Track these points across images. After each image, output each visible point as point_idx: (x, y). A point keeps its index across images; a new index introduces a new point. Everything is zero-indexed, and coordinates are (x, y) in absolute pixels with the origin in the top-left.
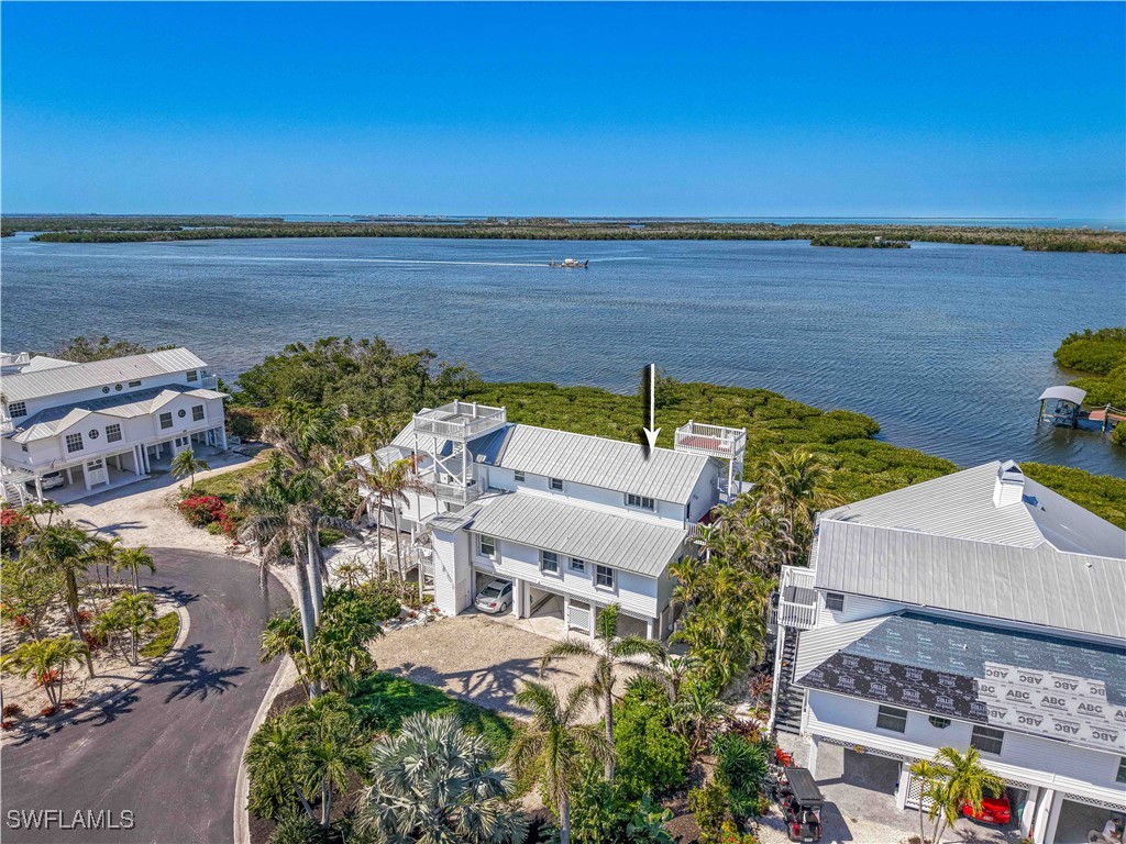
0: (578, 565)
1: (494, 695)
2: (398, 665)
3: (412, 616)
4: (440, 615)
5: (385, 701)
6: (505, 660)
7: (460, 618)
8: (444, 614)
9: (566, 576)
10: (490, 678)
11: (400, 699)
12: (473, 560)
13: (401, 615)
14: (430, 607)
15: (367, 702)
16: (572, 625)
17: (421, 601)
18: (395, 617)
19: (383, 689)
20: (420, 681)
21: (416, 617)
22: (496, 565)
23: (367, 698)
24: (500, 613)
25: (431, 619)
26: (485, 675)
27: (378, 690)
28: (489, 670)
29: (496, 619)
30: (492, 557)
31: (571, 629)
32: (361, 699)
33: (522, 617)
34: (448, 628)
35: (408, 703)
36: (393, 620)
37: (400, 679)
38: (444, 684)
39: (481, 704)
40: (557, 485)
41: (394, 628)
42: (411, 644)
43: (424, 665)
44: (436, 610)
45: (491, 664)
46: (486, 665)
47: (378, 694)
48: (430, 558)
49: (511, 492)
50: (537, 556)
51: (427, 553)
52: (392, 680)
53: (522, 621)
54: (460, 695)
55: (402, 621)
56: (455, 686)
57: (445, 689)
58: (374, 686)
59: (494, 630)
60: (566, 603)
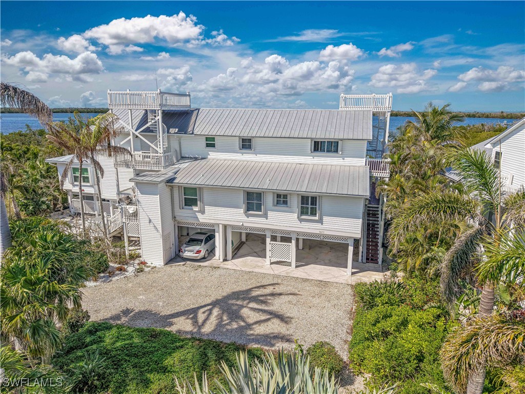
0: (282, 199)
1: (229, 327)
2: (114, 312)
3: (120, 269)
4: (148, 267)
5: (105, 353)
6: (225, 294)
7: (168, 268)
8: (153, 265)
9: (270, 213)
10: (216, 312)
11: (123, 348)
12: (176, 214)
13: (109, 270)
14: (137, 261)
15: (80, 359)
16: (274, 260)
17: (128, 257)
18: (103, 272)
19: (101, 340)
20: (143, 324)
21: (125, 270)
22: (199, 215)
23: (79, 353)
24: (204, 259)
25: (141, 271)
26: (211, 310)
27: (92, 343)
28: (215, 304)
29: (202, 264)
30: (196, 209)
31: (272, 263)
32: (71, 356)
33: (225, 260)
34: (159, 275)
35: (134, 351)
36: (102, 275)
37: (119, 327)
38: (171, 324)
39: (219, 339)
40: (246, 144)
41: (104, 281)
42: (124, 292)
43: (142, 309)
44: (144, 263)
45: (213, 299)
46: (209, 301)
47: (94, 347)
48: (135, 215)
49: (202, 159)
50: (241, 198)
51: (131, 209)
52: (109, 328)
53: (226, 263)
54: (191, 333)
55: (112, 274)
56: (183, 325)
57: (174, 329)
58: (88, 340)
59: (205, 272)
60: (268, 240)
